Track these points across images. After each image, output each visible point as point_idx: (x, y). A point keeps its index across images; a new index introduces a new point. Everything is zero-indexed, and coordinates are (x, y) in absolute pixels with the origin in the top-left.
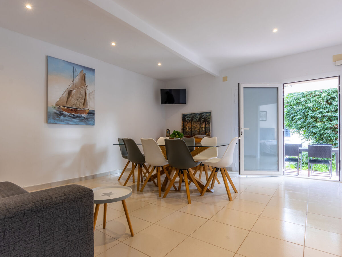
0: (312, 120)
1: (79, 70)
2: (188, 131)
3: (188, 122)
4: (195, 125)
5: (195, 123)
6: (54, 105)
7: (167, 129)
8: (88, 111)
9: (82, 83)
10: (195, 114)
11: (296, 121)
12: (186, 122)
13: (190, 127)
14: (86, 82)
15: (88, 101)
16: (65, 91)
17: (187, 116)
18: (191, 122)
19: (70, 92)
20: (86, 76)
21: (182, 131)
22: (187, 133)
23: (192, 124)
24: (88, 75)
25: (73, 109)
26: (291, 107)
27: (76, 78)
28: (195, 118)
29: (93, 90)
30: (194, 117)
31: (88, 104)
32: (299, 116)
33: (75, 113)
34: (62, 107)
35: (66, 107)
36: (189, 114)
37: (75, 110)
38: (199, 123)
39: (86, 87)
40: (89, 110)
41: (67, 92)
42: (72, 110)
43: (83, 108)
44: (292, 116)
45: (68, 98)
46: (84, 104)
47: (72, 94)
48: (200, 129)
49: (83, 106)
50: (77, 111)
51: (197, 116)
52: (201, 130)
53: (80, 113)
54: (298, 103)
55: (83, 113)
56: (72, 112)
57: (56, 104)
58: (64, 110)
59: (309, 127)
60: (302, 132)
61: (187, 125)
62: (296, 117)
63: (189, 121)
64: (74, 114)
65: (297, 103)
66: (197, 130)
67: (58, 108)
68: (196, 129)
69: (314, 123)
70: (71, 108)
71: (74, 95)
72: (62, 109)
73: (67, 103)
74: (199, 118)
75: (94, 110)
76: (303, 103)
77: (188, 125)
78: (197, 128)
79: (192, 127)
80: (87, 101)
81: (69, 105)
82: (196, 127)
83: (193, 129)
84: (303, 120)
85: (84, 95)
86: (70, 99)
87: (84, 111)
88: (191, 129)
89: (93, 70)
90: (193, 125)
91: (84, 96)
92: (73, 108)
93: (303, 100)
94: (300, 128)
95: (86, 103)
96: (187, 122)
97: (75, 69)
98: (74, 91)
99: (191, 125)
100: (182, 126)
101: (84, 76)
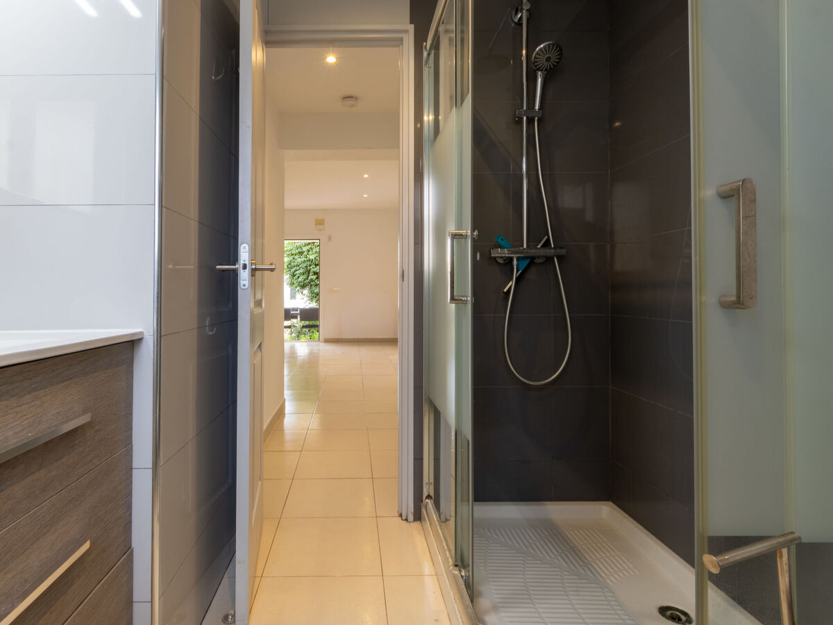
0: (314, 277)
11: (299, 277)
26: (293, 257)
32: (301, 271)
44: (293, 270)
54: (301, 253)
59: (311, 285)
60: (306, 291)
62: (297, 272)
65: (299, 253)
69: (316, 281)
76: (305, 253)
84: (305, 277)
93: (305, 249)
94: (303, 287)
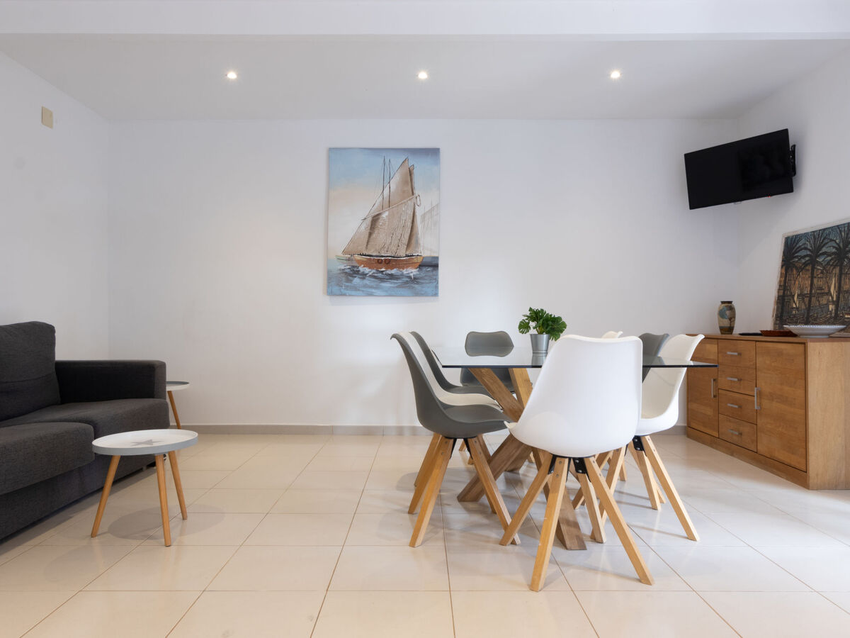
1: (397, 161)
2: (797, 308)
3: (800, 270)
4: (820, 283)
5: (822, 273)
6: (340, 254)
7: (723, 302)
8: (420, 260)
9: (404, 192)
10: (824, 230)
12: (795, 272)
13: (807, 291)
14: (416, 185)
15: (419, 236)
16: (365, 219)
17: (800, 244)
18: (809, 267)
19: (375, 219)
20: (415, 172)
21: (778, 308)
22: (795, 316)
23: (812, 277)
24: (421, 168)
25: (383, 258)
27: (389, 182)
28: (824, 249)
29: (434, 204)
30: (820, 247)
31: (421, 242)
33: (387, 269)
34: (358, 258)
35: (365, 255)
36: (806, 235)
37: (385, 260)
38: (837, 270)
39: (414, 200)
40: (424, 258)
41: (370, 219)
42: (379, 262)
43: (408, 253)
45: (370, 234)
46: (409, 245)
47: (380, 222)
48: (838, 297)
49: (407, 250)
50: (390, 262)
51: (831, 240)
52: (842, 303)
53: (399, 268)
55: (407, 267)
56: (380, 265)
57: (344, 252)
58: (360, 262)
61: (797, 283)
63: (806, 264)
64: (383, 269)
66: (827, 305)
67: (349, 260)
68: (824, 301)
70: (377, 256)
71: (384, 224)
72: (358, 261)
73: (369, 246)
74: (838, 249)
75: (435, 255)
77: (802, 283)
78: (829, 293)
79: (811, 291)
80: (417, 234)
81: (373, 250)
82: (826, 291)
83: (813, 299)
85: (411, 221)
86: (374, 236)
87: (409, 261)
88: (807, 300)
89: (433, 153)
90: (815, 281)
91: (409, 224)
92: (383, 256)
95: (413, 241)
96: (797, 269)
97: (387, 161)
98: (385, 215)
99: (808, 283)
100: (780, 286)
101: (411, 173)
